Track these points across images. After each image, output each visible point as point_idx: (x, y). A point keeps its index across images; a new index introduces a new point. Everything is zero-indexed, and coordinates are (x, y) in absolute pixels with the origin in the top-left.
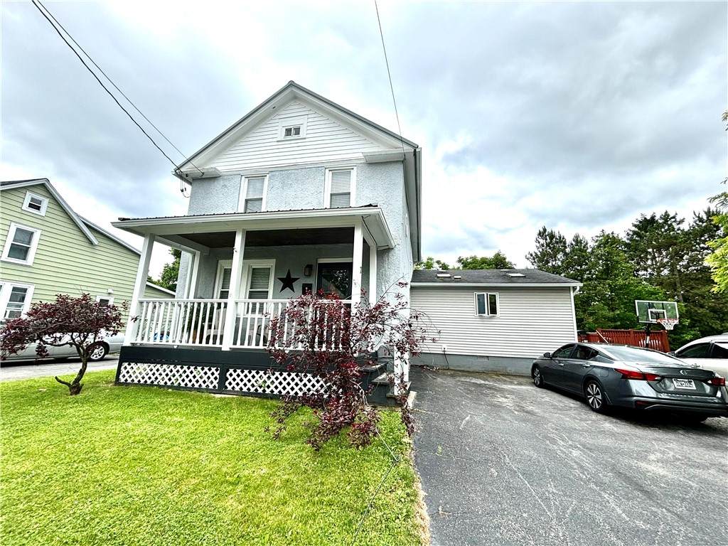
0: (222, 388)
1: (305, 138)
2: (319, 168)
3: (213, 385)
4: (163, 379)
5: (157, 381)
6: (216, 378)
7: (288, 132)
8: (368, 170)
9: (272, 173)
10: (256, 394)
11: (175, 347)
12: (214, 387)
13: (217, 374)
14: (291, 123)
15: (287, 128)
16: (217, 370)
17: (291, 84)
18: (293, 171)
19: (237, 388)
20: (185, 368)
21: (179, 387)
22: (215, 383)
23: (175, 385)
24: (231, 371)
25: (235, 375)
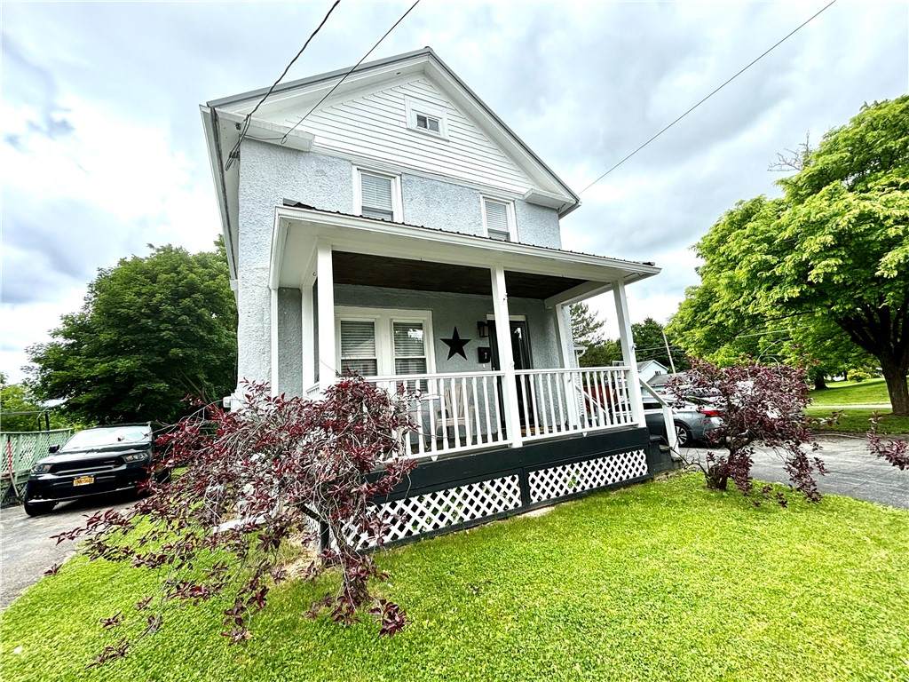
0: (527, 504)
1: (449, 141)
6: (515, 492)
7: (422, 120)
11: (434, 459)
12: (516, 505)
13: (514, 485)
15: (419, 114)
16: (513, 479)
17: (429, 52)
19: (544, 497)
22: (516, 499)
24: (532, 475)
25: (538, 480)
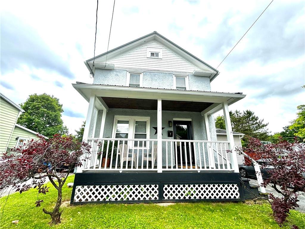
0: (161, 199)
1: (162, 59)
2: (170, 74)
3: (154, 197)
4: (114, 196)
5: (109, 198)
6: (156, 192)
7: (152, 54)
8: (194, 78)
9: (145, 73)
10: (184, 200)
11: (121, 172)
12: (156, 198)
13: (156, 189)
14: (154, 51)
15: (151, 52)
16: (156, 186)
17: (155, 33)
18: (157, 73)
19: (171, 198)
20: (131, 186)
21: (128, 202)
22: (156, 195)
23: (125, 199)
24: (166, 186)
25: (169, 189)
